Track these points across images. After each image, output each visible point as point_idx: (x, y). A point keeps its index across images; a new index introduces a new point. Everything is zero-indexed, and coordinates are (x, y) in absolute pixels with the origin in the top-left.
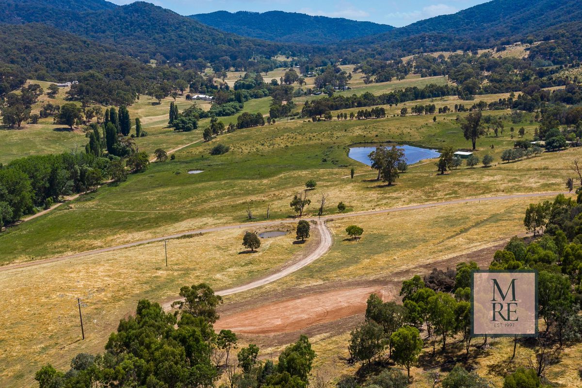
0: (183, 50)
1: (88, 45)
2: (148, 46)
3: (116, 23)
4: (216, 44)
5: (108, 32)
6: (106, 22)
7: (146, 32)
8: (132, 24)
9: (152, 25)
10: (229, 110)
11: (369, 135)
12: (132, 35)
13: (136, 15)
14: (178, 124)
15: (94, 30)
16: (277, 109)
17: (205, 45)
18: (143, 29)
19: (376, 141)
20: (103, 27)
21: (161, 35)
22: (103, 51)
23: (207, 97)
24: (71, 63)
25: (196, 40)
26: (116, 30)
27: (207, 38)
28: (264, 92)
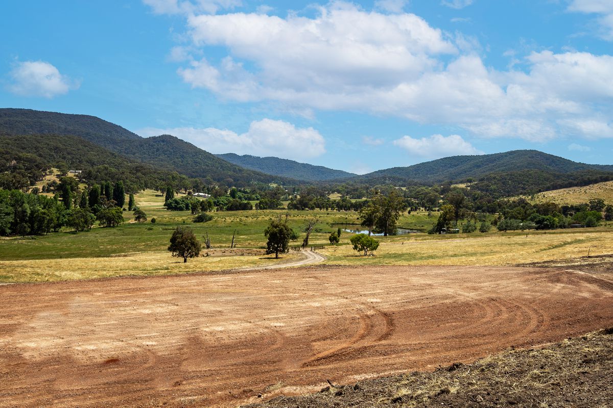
0: (196, 172)
1: (115, 156)
2: (168, 166)
3: (145, 148)
4: (223, 170)
5: (137, 155)
6: (137, 147)
7: (168, 157)
8: (158, 150)
9: (174, 152)
10: (223, 201)
11: (351, 218)
12: (156, 158)
13: (162, 144)
14: (171, 203)
15: (126, 152)
16: (266, 202)
17: (215, 169)
18: (166, 154)
19: (357, 223)
20: (134, 151)
21: (180, 160)
22: (127, 162)
23: (207, 195)
24: (93, 163)
25: (208, 166)
26: (145, 153)
27: (217, 165)
28: (256, 197)
